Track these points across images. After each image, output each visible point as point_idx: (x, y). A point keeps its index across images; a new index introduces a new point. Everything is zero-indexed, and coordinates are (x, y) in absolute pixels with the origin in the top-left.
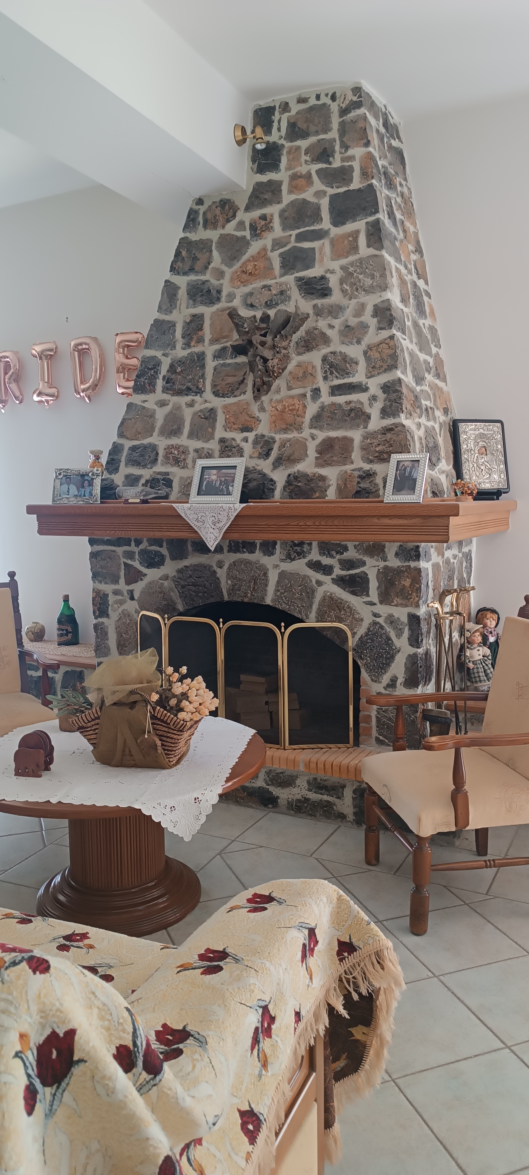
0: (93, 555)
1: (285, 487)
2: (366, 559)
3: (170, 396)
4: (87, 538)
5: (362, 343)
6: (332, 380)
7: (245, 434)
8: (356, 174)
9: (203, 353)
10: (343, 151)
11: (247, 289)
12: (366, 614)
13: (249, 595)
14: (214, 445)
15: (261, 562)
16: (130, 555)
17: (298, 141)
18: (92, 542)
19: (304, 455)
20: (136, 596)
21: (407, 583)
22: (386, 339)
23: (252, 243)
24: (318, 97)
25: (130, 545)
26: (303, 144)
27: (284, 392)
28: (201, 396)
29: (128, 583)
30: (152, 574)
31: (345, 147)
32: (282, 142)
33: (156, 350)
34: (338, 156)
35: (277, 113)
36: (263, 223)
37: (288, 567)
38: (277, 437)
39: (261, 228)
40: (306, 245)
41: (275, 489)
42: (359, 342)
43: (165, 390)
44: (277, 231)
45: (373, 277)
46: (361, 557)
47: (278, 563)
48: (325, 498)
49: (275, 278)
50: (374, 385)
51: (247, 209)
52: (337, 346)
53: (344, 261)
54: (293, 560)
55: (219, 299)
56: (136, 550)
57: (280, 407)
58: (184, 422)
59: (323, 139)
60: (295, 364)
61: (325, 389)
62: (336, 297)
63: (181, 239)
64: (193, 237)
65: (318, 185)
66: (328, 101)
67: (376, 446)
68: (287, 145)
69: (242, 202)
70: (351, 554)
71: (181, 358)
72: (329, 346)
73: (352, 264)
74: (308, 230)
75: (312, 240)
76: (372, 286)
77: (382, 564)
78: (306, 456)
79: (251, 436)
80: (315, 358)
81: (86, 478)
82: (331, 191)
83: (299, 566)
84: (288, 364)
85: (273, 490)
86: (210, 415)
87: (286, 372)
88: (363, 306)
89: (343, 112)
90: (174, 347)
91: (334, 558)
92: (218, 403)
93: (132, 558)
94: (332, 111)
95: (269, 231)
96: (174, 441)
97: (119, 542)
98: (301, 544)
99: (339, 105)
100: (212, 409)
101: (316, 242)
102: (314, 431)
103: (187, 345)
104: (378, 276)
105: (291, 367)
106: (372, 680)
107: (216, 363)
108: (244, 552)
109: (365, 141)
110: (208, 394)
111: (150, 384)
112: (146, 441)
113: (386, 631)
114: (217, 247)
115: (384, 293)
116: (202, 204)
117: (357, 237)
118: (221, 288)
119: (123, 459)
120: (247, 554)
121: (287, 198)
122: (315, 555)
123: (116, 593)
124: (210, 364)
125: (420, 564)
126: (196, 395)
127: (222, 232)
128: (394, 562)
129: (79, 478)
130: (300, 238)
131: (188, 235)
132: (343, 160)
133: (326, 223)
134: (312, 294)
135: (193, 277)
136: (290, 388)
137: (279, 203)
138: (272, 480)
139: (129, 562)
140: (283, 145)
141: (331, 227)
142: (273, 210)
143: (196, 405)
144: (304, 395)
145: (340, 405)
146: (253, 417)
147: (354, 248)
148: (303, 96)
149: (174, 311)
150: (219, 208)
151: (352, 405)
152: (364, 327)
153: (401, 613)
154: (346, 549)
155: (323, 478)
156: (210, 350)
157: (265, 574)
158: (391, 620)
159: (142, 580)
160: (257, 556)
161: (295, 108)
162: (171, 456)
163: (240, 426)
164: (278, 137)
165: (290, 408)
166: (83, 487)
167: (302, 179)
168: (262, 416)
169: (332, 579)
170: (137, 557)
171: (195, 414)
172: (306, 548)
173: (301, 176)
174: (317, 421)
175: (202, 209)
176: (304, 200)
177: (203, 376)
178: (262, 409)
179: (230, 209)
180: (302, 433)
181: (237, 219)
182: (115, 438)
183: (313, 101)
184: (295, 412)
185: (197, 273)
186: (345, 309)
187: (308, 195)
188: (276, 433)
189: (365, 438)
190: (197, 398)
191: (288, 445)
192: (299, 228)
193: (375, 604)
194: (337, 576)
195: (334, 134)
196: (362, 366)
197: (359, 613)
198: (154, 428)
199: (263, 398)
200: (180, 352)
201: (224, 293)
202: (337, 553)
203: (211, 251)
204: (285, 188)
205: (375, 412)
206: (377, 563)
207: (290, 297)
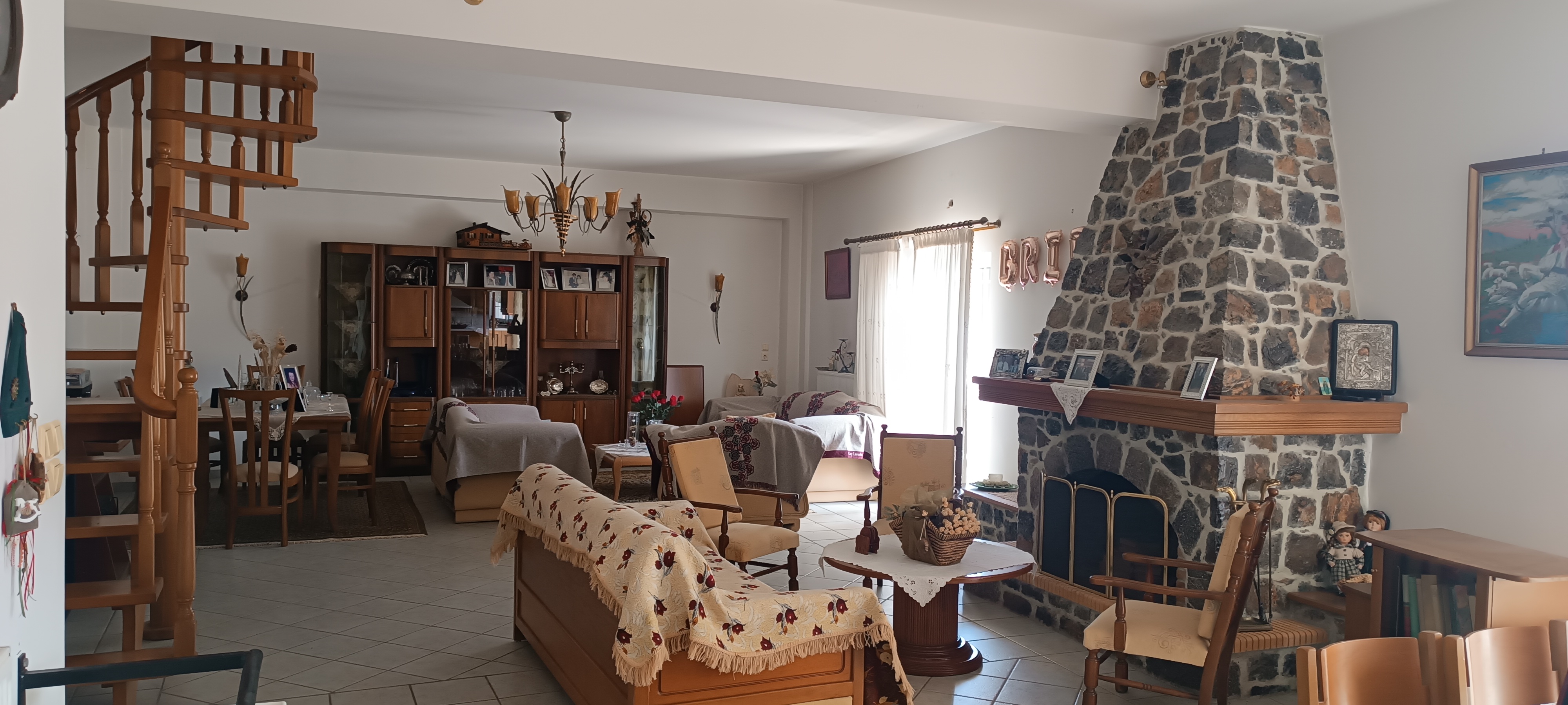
0: (1021, 420)
1: (1140, 376)
2: (1183, 444)
3: (1083, 292)
4: (1017, 407)
5: (1208, 256)
6: (1184, 288)
7: (1123, 329)
8: (1229, 109)
9: (1108, 258)
10: (1223, 88)
11: (1144, 205)
12: (1183, 491)
13: (1109, 466)
14: (1102, 336)
15: (1118, 438)
16: (1041, 422)
17: (1196, 79)
18: (1020, 410)
19: (1155, 351)
20: (1044, 457)
21: (1209, 468)
22: (1222, 255)
23: (1154, 166)
24: (1213, 41)
25: (1042, 415)
26: (1198, 81)
27: (1152, 295)
28: (1101, 295)
29: (1039, 447)
30: (1054, 440)
31: (1225, 85)
32: (1185, 79)
33: (1080, 254)
34: (1218, 92)
35: (1184, 55)
36: (1162, 149)
37: (1135, 444)
38: (1142, 333)
39: (1160, 154)
40: (1186, 170)
41: (1134, 377)
42: (1205, 256)
43: (1081, 288)
44: (1171, 157)
45: (1223, 199)
46: (1180, 442)
47: (1129, 440)
48: (1163, 389)
49: (1163, 197)
50: (1209, 294)
51: (1154, 138)
52: (1190, 259)
53: (1208, 185)
54: (1138, 439)
55: (1124, 213)
56: (1045, 419)
57: (1146, 308)
58: (1087, 316)
59: (1211, 78)
60: (1162, 272)
61: (1177, 296)
62: (1198, 216)
63: (1110, 161)
64: (1119, 159)
65: (1202, 118)
66: (1219, 43)
67: (1202, 347)
68: (1188, 82)
69: (1152, 131)
70: (1175, 438)
71: (1094, 262)
72: (1186, 258)
73: (1212, 187)
74: (1189, 157)
75: (1190, 166)
76: (1221, 208)
77: (1194, 450)
78: (1157, 351)
79: (1125, 330)
80: (1175, 267)
81: (1016, 357)
82: (1210, 123)
83: (1141, 445)
84: (1156, 272)
85: (1132, 378)
86: (1103, 311)
87: (1155, 278)
88: (1212, 225)
89: (1230, 53)
90: (1091, 253)
91: (1164, 440)
92: (1111, 301)
93: (1042, 425)
94: (1221, 52)
95: (1165, 157)
96: (1079, 331)
97: (1036, 412)
98: (1142, 426)
99: (1228, 47)
100: (1105, 306)
101: (1193, 167)
102: (1165, 331)
103: (1099, 252)
104: (1227, 199)
105: (1158, 274)
106: (1185, 552)
107: (1115, 267)
108: (1107, 429)
109: (1239, 79)
110: (1106, 294)
111: (1072, 282)
112: (1062, 330)
113: (1195, 508)
114: (1130, 170)
115: (1229, 214)
116: (1127, 132)
117: (1220, 164)
118: (1127, 205)
119: (1046, 344)
120: (1109, 430)
121: (1181, 128)
122: (1151, 437)
123: (1032, 453)
124: (1112, 267)
125: (1218, 453)
126: (1099, 294)
127: (1135, 156)
128: (1201, 449)
129: (1012, 357)
130: (1185, 163)
131: (1115, 157)
132: (1222, 96)
133: (1202, 152)
134: (1184, 212)
135: (1112, 194)
136: (1156, 293)
137: (1174, 133)
138: (1132, 369)
139: (1040, 428)
140: (1185, 82)
141: (1205, 154)
142: (1171, 138)
143: (1097, 302)
144: (1163, 299)
145: (1184, 309)
146: (1129, 315)
147: (1217, 174)
148: (1202, 41)
149: (1097, 222)
150: (1136, 136)
151: (1192, 310)
152: (1211, 243)
153: (1206, 494)
154: (1172, 434)
155: (1165, 371)
156: (1113, 255)
157: (1120, 449)
158: (1199, 500)
159: (1047, 444)
160: (1115, 433)
161: (1197, 51)
162: (1074, 343)
163: (1120, 322)
164: (1183, 76)
165: (1153, 309)
166: (1013, 365)
167: (1192, 112)
168: (1136, 315)
169: (1161, 459)
170: (1045, 424)
171: (1095, 309)
172: (1146, 430)
173: (1191, 110)
174: (1169, 323)
175: (1127, 135)
176: (1191, 130)
177: (1104, 278)
178: (1136, 309)
179: (1143, 137)
180: (1157, 331)
181: (1147, 145)
182: (1044, 326)
183: (1209, 45)
184: (1155, 313)
185: (1115, 190)
186: (1201, 227)
187: (1193, 127)
188: (1140, 330)
189: (1197, 339)
190: (1099, 296)
191: (1146, 340)
192: (1185, 155)
193: (1188, 484)
194: (1164, 456)
195: (1218, 74)
196: (1204, 278)
197: (1178, 491)
198: (1069, 319)
199: (1138, 299)
200: (1095, 257)
201: (1129, 208)
202: (1166, 437)
203: (1127, 172)
204: (1181, 119)
205: (1206, 317)
206: (1190, 449)
207: (1170, 214)
